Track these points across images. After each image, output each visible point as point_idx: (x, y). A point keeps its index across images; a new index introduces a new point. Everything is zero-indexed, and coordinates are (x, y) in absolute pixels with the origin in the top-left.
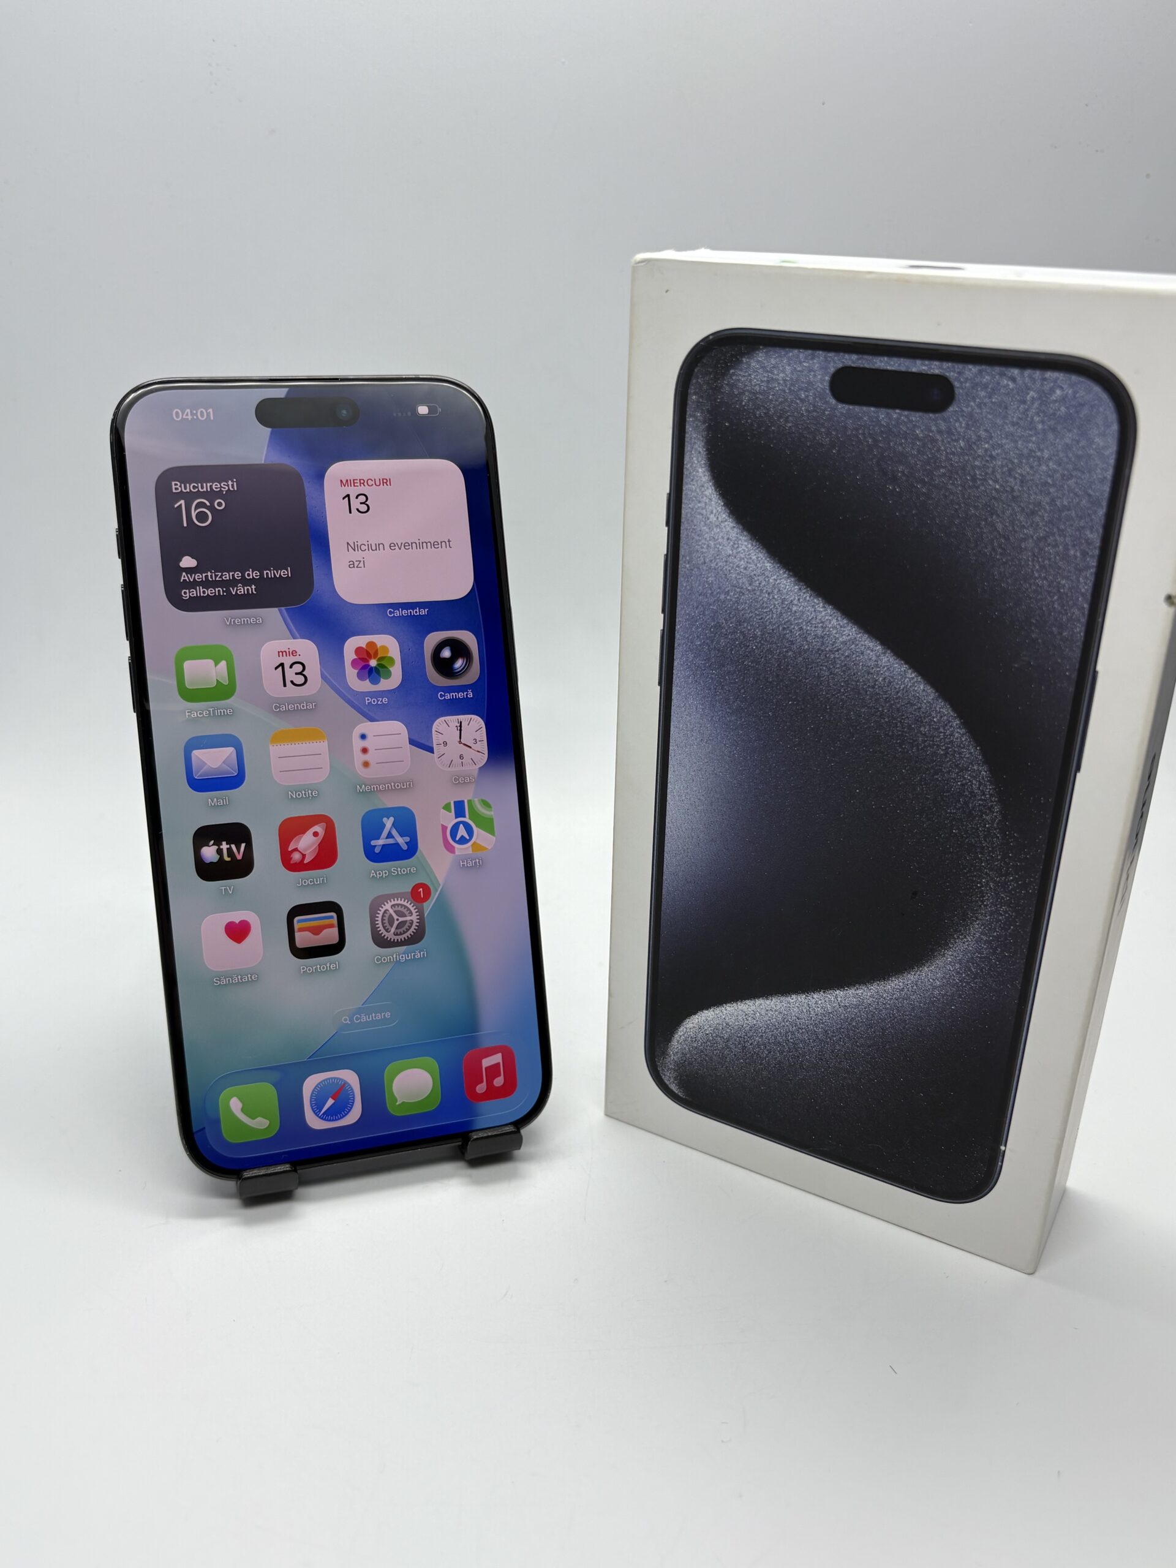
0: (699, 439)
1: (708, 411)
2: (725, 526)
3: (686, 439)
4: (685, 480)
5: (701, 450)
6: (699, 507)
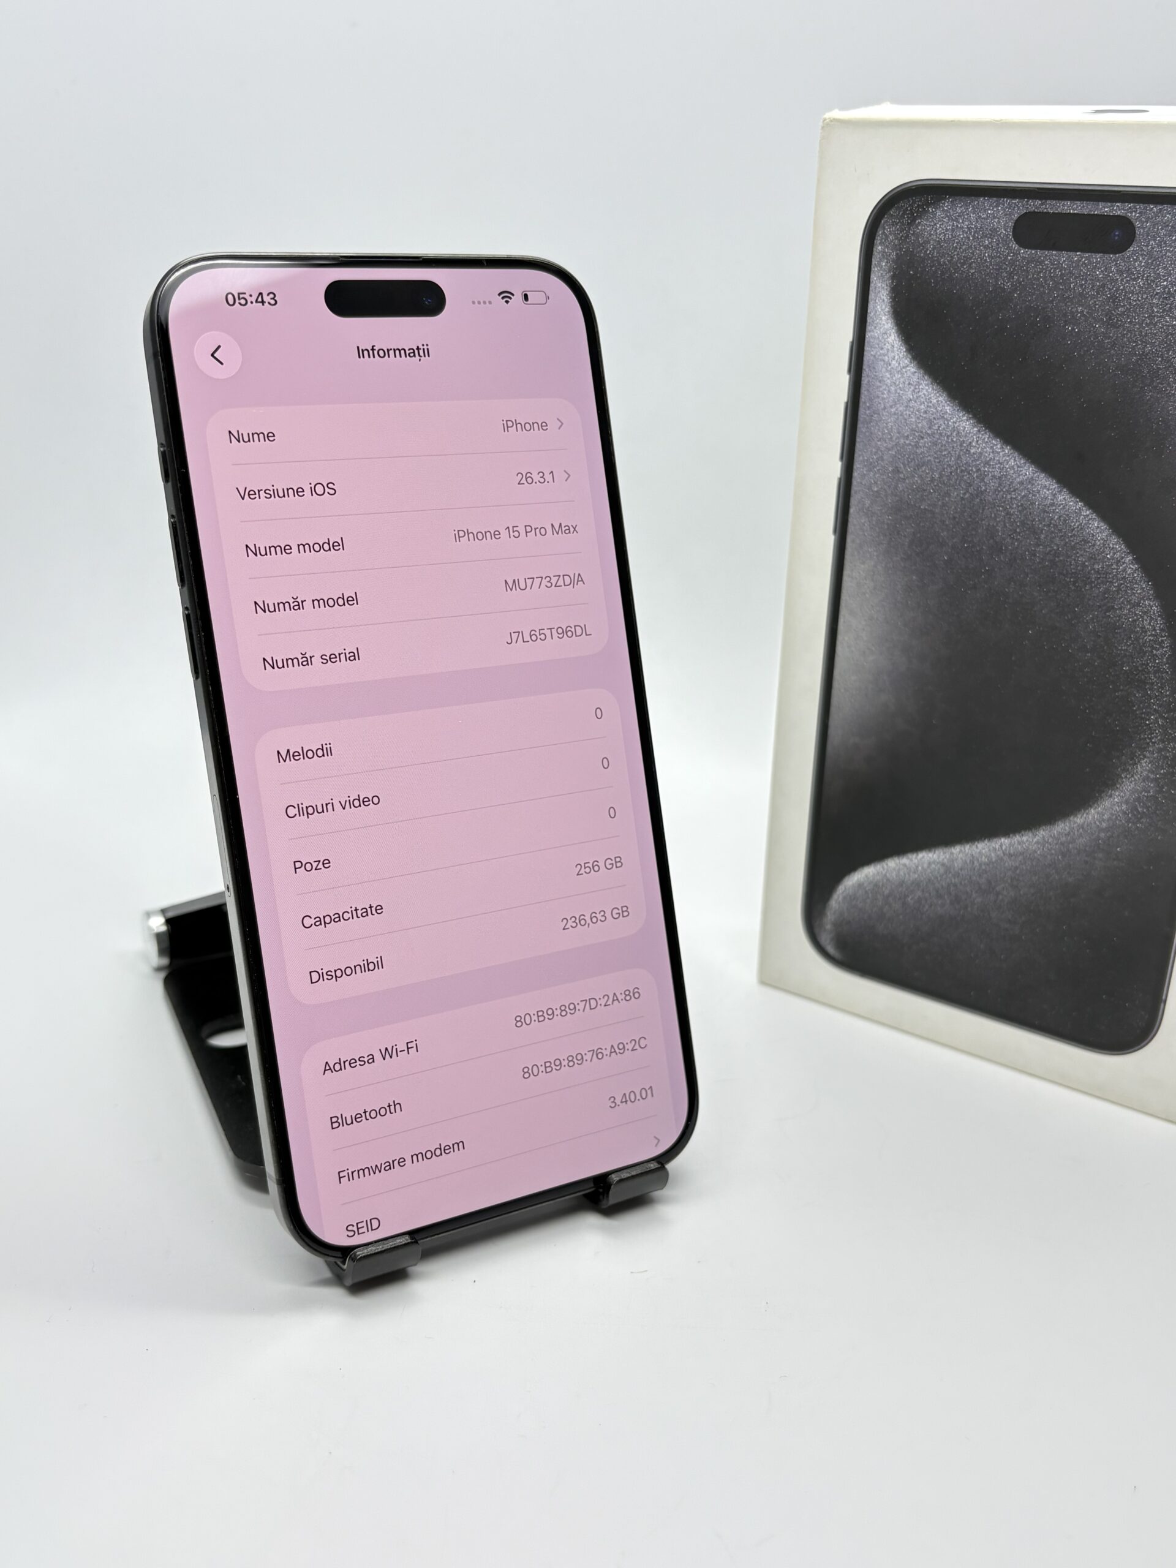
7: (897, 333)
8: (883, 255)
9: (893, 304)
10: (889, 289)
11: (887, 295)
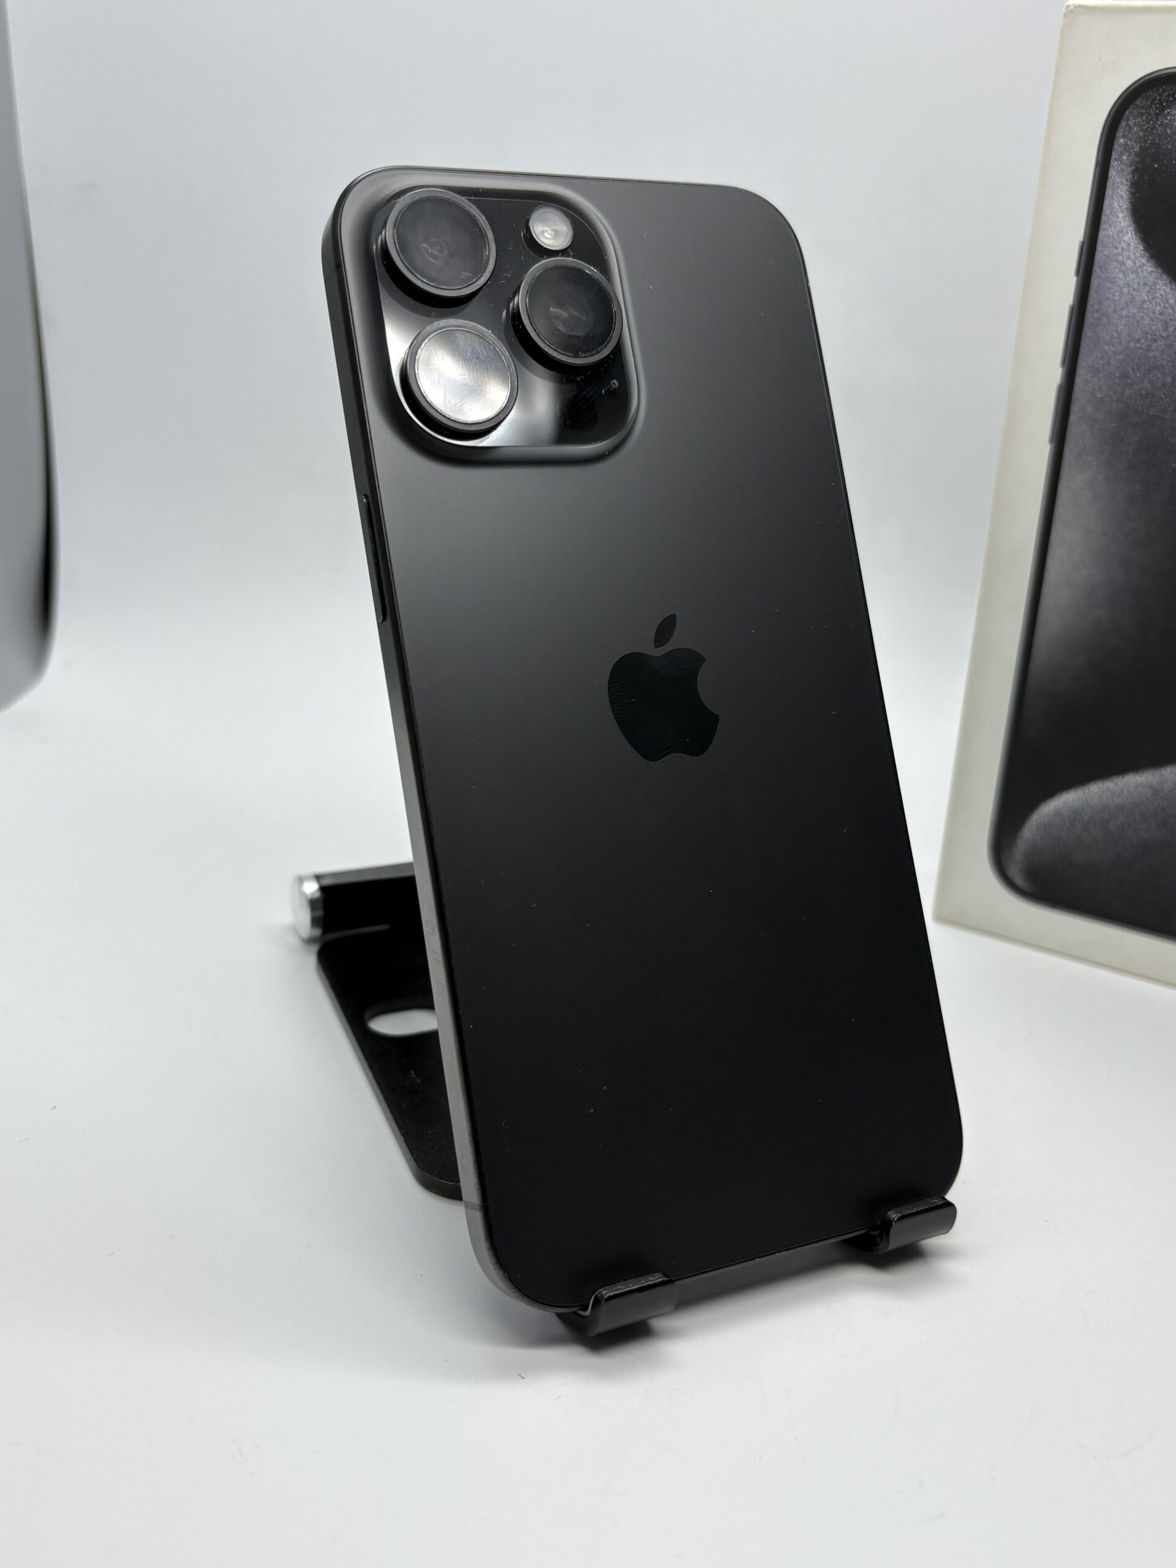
0: (1122, 183)
1: (1136, 154)
2: (1142, 272)
3: (1108, 184)
4: (1103, 226)
5: (1124, 195)
6: (1115, 254)
7: (1135, 230)
8: (1125, 148)
9: (1132, 200)
10: (1129, 183)
11: (1127, 190)
